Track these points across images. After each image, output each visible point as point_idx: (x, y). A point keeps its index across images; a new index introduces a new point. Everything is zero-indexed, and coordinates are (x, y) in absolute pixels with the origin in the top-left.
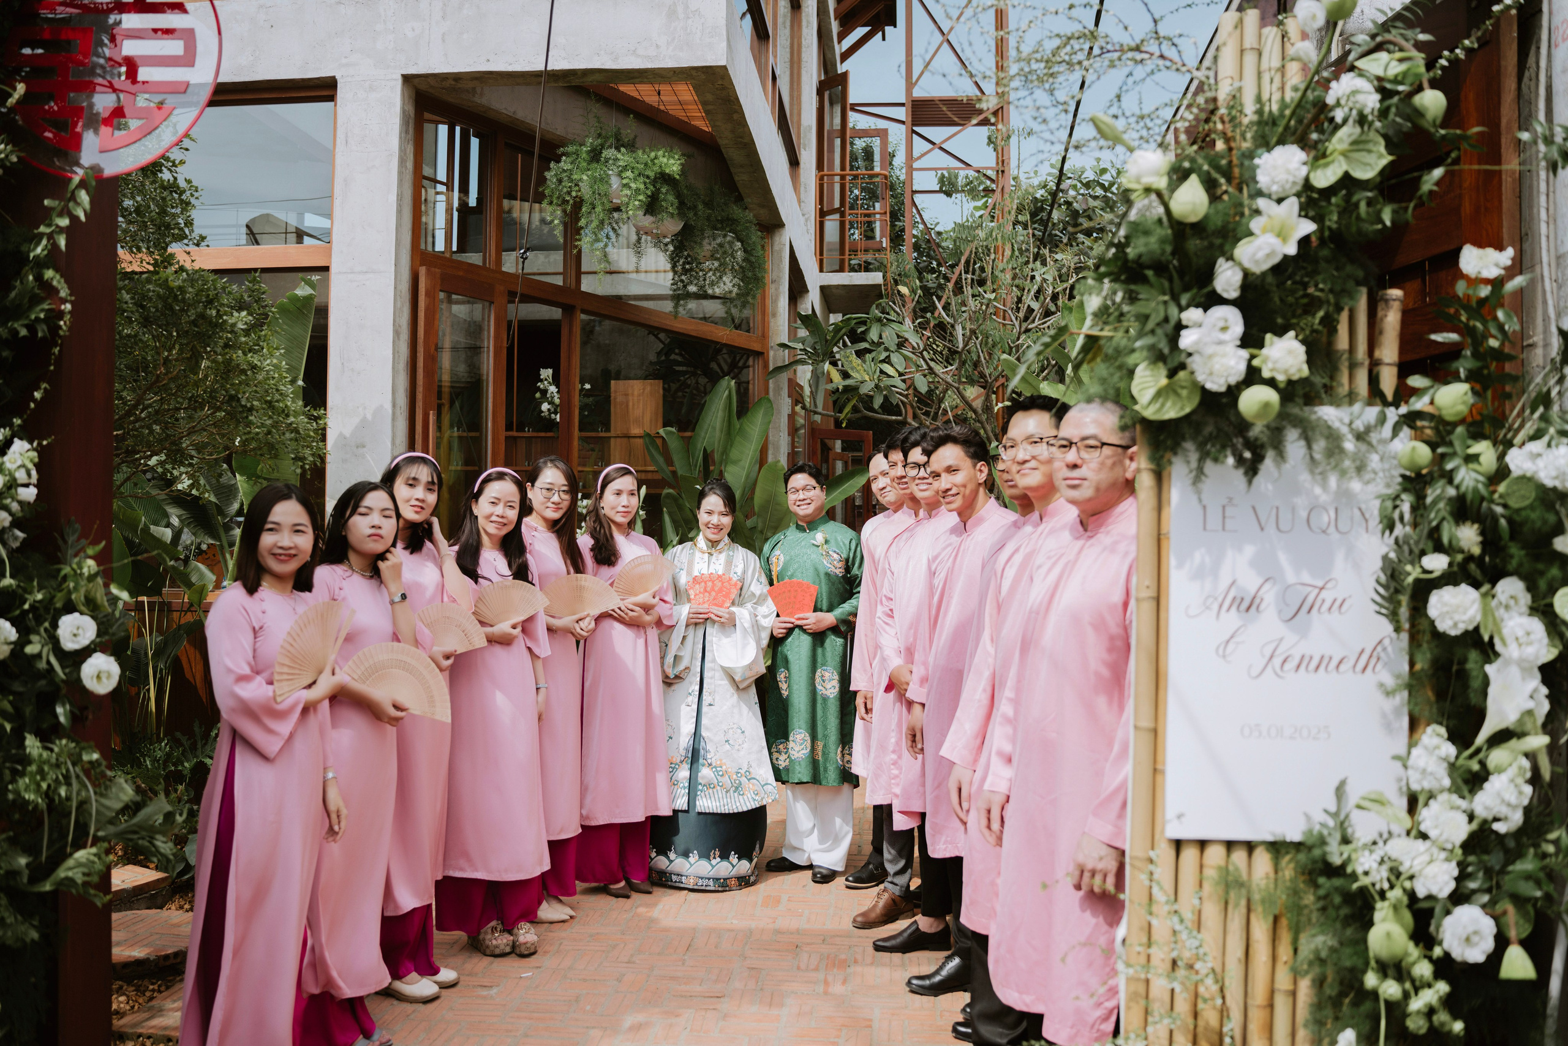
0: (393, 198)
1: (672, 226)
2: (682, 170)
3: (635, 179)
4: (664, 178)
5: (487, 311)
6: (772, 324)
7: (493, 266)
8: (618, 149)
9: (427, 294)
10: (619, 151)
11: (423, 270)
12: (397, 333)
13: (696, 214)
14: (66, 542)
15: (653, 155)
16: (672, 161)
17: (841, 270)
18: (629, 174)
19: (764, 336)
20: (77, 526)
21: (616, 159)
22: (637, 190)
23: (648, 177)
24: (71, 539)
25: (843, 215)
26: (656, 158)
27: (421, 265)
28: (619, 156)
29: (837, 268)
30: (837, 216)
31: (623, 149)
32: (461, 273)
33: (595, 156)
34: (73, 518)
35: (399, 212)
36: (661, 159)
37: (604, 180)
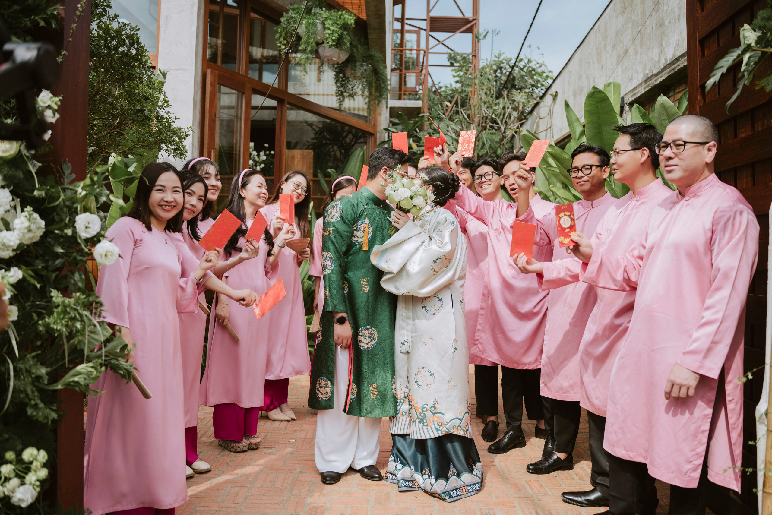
0: (194, 28)
1: (344, 57)
2: (355, 23)
3: (332, 25)
4: (345, 27)
5: (240, 97)
6: (379, 119)
7: (244, 74)
8: (321, 8)
9: (211, 85)
10: (322, 10)
11: (209, 71)
12: (195, 105)
13: (357, 50)
14: (64, 174)
15: (340, 13)
16: (350, 17)
17: (400, 98)
18: (329, 21)
19: (375, 125)
20: (69, 165)
21: (320, 14)
22: (333, 31)
23: (338, 24)
24: (67, 172)
25: (401, 71)
26: (341, 15)
27: (208, 68)
28: (322, 12)
29: (397, 98)
30: (398, 71)
31: (324, 9)
32: (228, 75)
33: (308, 11)
34: (67, 159)
35: (197, 37)
36: (345, 16)
37: (314, 25)
